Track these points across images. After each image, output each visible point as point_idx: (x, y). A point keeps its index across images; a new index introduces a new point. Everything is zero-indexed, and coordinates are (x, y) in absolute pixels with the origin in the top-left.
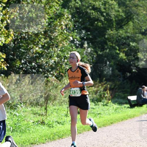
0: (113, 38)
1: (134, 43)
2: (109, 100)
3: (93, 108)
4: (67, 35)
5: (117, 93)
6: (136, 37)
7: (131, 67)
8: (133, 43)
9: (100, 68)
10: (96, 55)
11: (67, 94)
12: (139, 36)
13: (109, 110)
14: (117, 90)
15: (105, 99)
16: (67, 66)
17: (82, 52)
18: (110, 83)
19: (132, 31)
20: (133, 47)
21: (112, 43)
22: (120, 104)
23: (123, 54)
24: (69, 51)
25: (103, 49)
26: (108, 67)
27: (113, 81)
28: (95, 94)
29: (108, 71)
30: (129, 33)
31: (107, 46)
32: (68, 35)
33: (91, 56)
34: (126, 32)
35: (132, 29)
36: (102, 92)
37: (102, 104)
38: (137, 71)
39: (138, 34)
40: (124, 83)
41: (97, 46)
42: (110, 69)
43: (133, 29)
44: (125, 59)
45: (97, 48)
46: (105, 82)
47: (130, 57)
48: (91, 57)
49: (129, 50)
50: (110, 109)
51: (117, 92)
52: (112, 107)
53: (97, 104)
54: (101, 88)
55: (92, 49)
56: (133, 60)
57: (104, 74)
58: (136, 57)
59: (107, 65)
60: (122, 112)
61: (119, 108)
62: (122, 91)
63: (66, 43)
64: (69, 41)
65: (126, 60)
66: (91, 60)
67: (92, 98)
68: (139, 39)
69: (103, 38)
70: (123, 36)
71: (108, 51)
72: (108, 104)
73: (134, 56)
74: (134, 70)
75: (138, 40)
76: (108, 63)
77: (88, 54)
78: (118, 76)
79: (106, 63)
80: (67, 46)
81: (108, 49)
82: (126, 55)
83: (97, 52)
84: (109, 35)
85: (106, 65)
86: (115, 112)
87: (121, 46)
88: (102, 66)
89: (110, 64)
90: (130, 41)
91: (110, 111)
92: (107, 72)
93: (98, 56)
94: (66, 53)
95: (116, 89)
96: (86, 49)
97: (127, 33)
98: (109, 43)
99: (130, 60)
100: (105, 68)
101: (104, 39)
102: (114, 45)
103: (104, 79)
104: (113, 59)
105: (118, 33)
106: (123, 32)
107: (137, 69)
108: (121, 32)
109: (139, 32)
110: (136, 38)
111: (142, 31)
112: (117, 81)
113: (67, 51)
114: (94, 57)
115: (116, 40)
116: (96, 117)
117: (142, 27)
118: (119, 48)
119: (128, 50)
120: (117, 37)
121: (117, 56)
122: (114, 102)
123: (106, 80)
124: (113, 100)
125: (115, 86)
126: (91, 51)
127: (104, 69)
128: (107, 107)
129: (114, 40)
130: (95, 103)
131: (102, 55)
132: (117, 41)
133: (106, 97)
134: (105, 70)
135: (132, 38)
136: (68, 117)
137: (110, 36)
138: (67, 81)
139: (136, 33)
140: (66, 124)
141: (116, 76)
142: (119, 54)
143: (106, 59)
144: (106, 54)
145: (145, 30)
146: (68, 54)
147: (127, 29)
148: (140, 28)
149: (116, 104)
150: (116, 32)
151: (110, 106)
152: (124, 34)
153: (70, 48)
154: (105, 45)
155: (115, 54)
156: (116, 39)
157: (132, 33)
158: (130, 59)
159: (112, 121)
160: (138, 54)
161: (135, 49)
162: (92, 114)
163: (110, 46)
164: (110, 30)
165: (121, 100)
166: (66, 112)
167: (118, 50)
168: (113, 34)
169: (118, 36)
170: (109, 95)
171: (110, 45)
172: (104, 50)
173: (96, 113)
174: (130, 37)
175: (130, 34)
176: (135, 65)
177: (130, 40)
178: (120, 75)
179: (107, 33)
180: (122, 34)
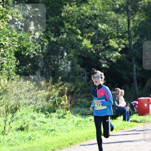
0: (73, 17)
1: (104, 25)
2: (68, 110)
3: (43, 122)
4: (3, 12)
5: (79, 100)
6: (106, 16)
7: (100, 60)
8: (102, 26)
9: (54, 62)
10: (47, 43)
11: (4, 100)
12: (111, 15)
13: (67, 125)
14: (79, 95)
15: (62, 108)
16: (4, 59)
17: (27, 38)
18: (69, 84)
19: (101, 7)
20: (103, 31)
21: (72, 25)
22: (84, 115)
23: (87, 41)
24: (6, 36)
25: (58, 33)
26: (66, 61)
27: (73, 81)
28: (46, 100)
29: (65, 66)
30: (97, 10)
31: (64, 29)
32: (5, 12)
33: (40, 43)
34: (92, 9)
35: (101, 4)
36: (56, 98)
37: (57, 115)
38: (108, 67)
39: (110, 11)
40: (89, 85)
41: (49, 29)
42: (69, 64)
43: (103, 4)
44: (90, 49)
45: (49, 32)
46: (62, 82)
47: (97, 46)
48: (40, 45)
49: (96, 36)
50: (69, 124)
51: (79, 97)
52: (71, 121)
53: (50, 115)
54: (55, 92)
55: (42, 34)
56: (102, 51)
57: (60, 70)
58: (106, 45)
59: (64, 57)
60: (86, 127)
61: (82, 122)
62: (87, 96)
63: (2, 24)
64: (8, 21)
65: (92, 49)
66: (39, 49)
67: (42, 107)
68: (111, 18)
69: (58, 17)
70: (87, 14)
71: (65, 36)
72: (65, 116)
73: (104, 45)
74: (104, 66)
75: (110, 21)
76: (65, 54)
77: (35, 41)
78: (80, 74)
79: (62, 55)
80: (4, 28)
81: (66, 34)
82: (92, 43)
83: (48, 38)
84: (67, 12)
85: (62, 58)
86: (76, 128)
87: (85, 29)
88: (57, 59)
89: (69, 55)
90: (98, 22)
91: (69, 125)
92: (64, 68)
93: (51, 43)
94: (2, 39)
95: (77, 93)
96: (33, 33)
97: (94, 10)
98: (66, 25)
99: (99, 50)
100: (61, 61)
101: (60, 19)
102: (74, 28)
103: (60, 78)
104: (72, 48)
105: (80, 9)
106: (87, 9)
107: (109, 64)
108: (84, 8)
109: (111, 9)
110: (106, 18)
111: (115, 6)
112: (78, 81)
113: (4, 36)
114: (44, 45)
115: (77, 20)
116: (48, 135)
117: (115, 2)
118: (81, 32)
119: (94, 35)
120: (79, 16)
121: (79, 44)
122: (75, 113)
123: (62, 80)
124: (72, 109)
125: (76, 89)
126: (40, 36)
127: (60, 63)
128: (64, 120)
129: (74, 20)
130: (46, 114)
131: (56, 43)
132: (78, 22)
133: (63, 105)
134: (61, 65)
135: (101, 17)
136: (6, 134)
137: (68, 15)
138: (5, 80)
139: (108, 11)
140: (3, 146)
141: (77, 73)
142: (82, 41)
143: (62, 48)
144: (62, 41)
145: (119, 5)
146: (5, 40)
147: (93, 4)
148: (113, 3)
149: (77, 116)
150: (78, 9)
151: (69, 119)
152: (89, 11)
153: (8, 32)
154: (61, 28)
155: (75, 41)
156: (77, 18)
157: (101, 10)
158: (98, 48)
159: (71, 140)
160: (109, 42)
161: (106, 34)
162: (41, 131)
163: (69, 29)
164: (68, 5)
165: (85, 110)
166: (3, 127)
167: (80, 35)
168: (73, 11)
169: (80, 14)
170: (67, 101)
171: (68, 27)
172: (59, 36)
173: (47, 130)
174: (98, 16)
175: (98, 12)
176: (105, 57)
177: (98, 20)
178: (82, 72)
179: (63, 10)
180: (87, 12)
